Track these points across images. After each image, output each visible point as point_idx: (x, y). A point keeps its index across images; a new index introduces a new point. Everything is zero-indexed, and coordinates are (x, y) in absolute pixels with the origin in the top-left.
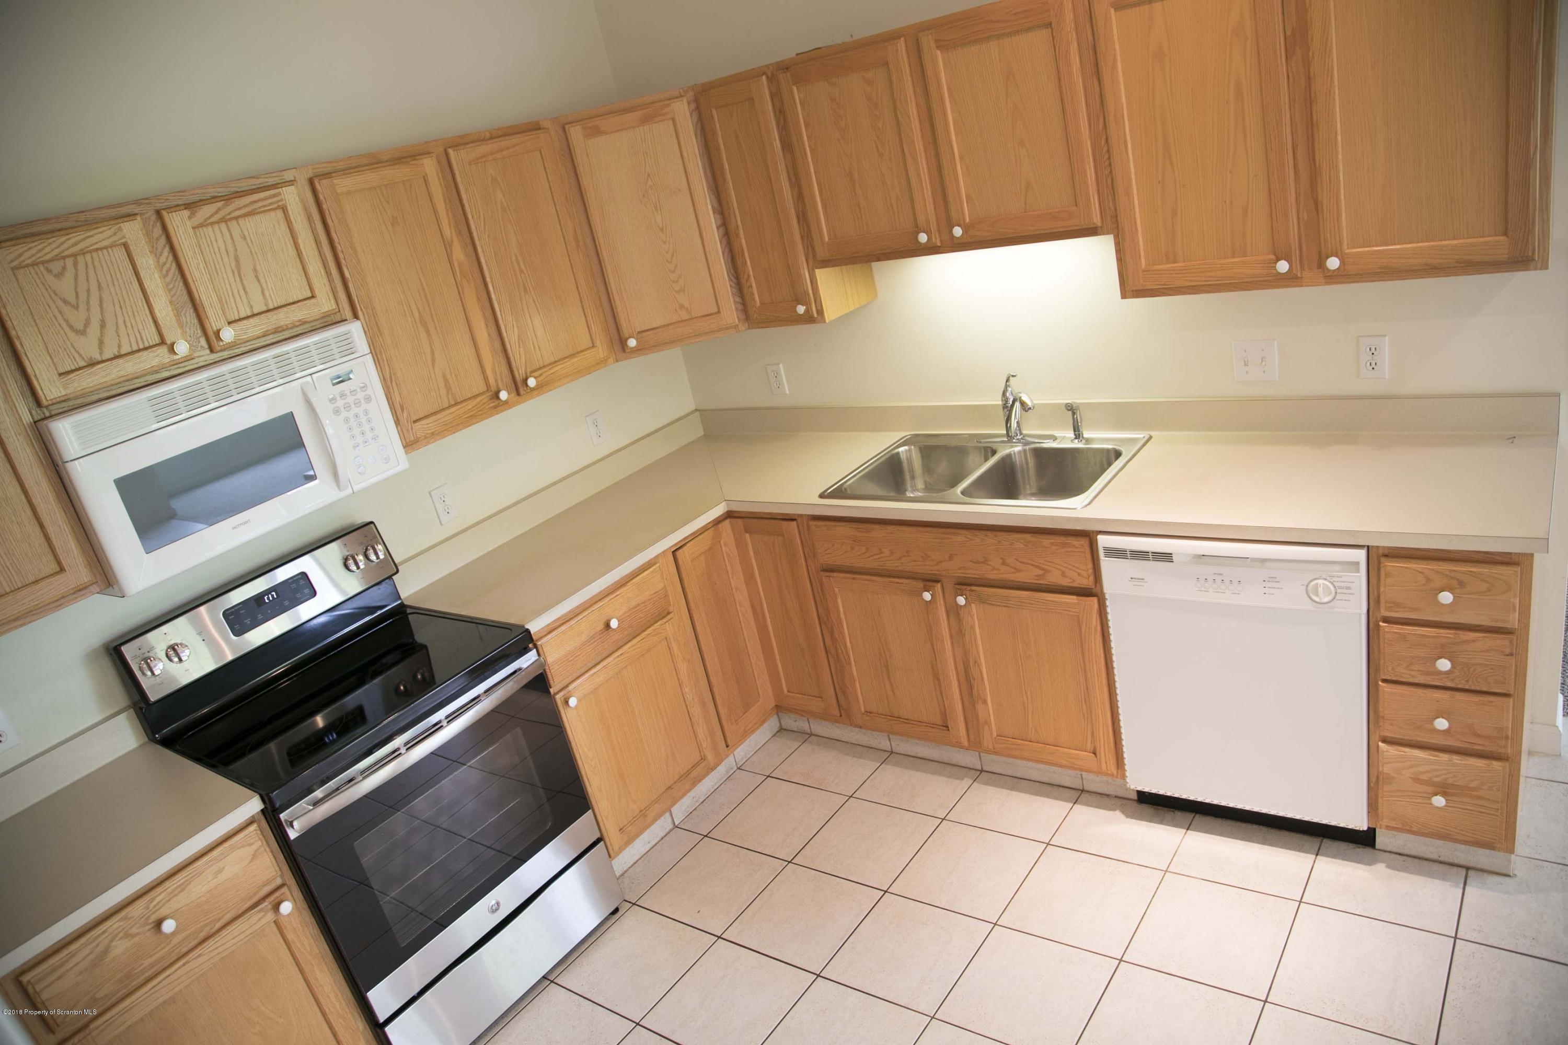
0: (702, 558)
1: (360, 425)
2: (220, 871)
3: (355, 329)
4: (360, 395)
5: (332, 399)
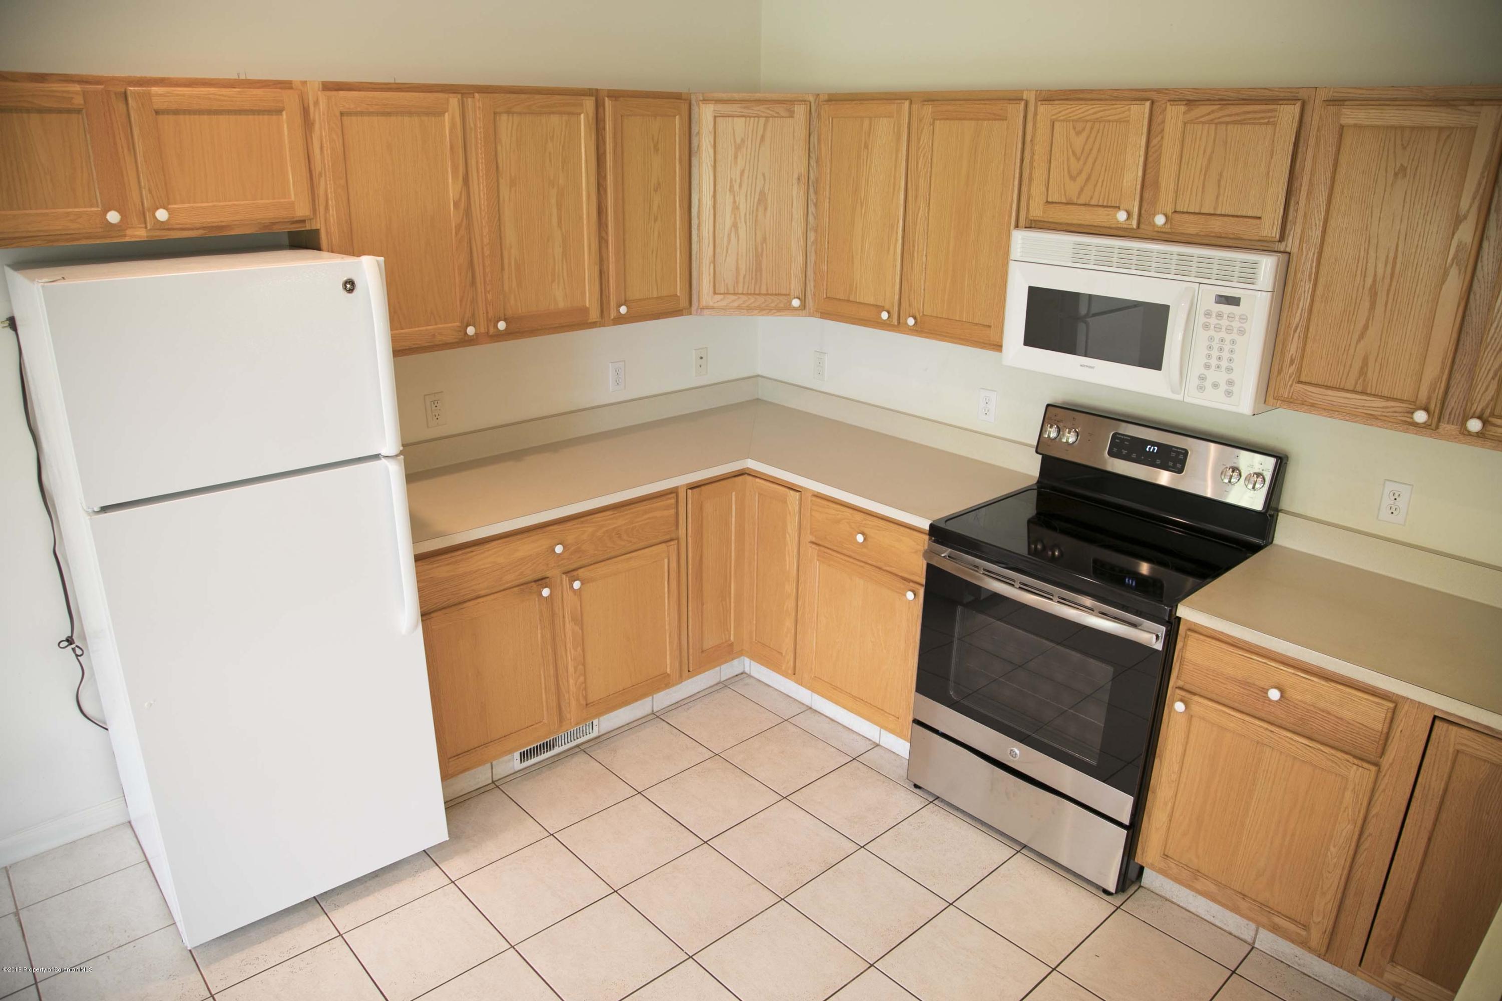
1: (1220, 350)
2: (899, 541)
3: (1267, 265)
4: (1236, 324)
5: (1208, 314)
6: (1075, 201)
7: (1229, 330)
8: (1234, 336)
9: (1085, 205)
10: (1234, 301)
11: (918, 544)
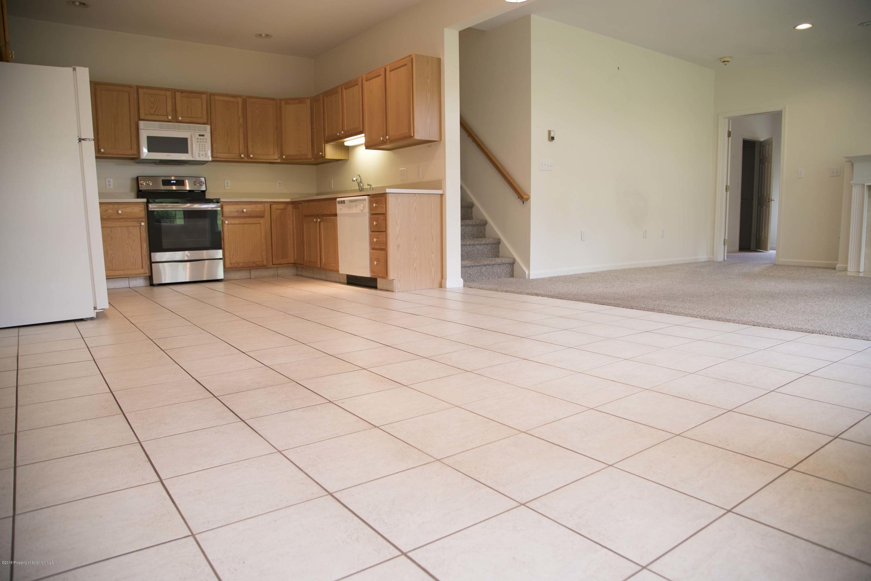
0: (280, 211)
1: (202, 147)
2: (134, 209)
3: (208, 127)
4: (204, 141)
5: (198, 139)
6: (153, 114)
7: (203, 142)
8: (205, 143)
9: (156, 115)
10: (203, 135)
11: (141, 208)
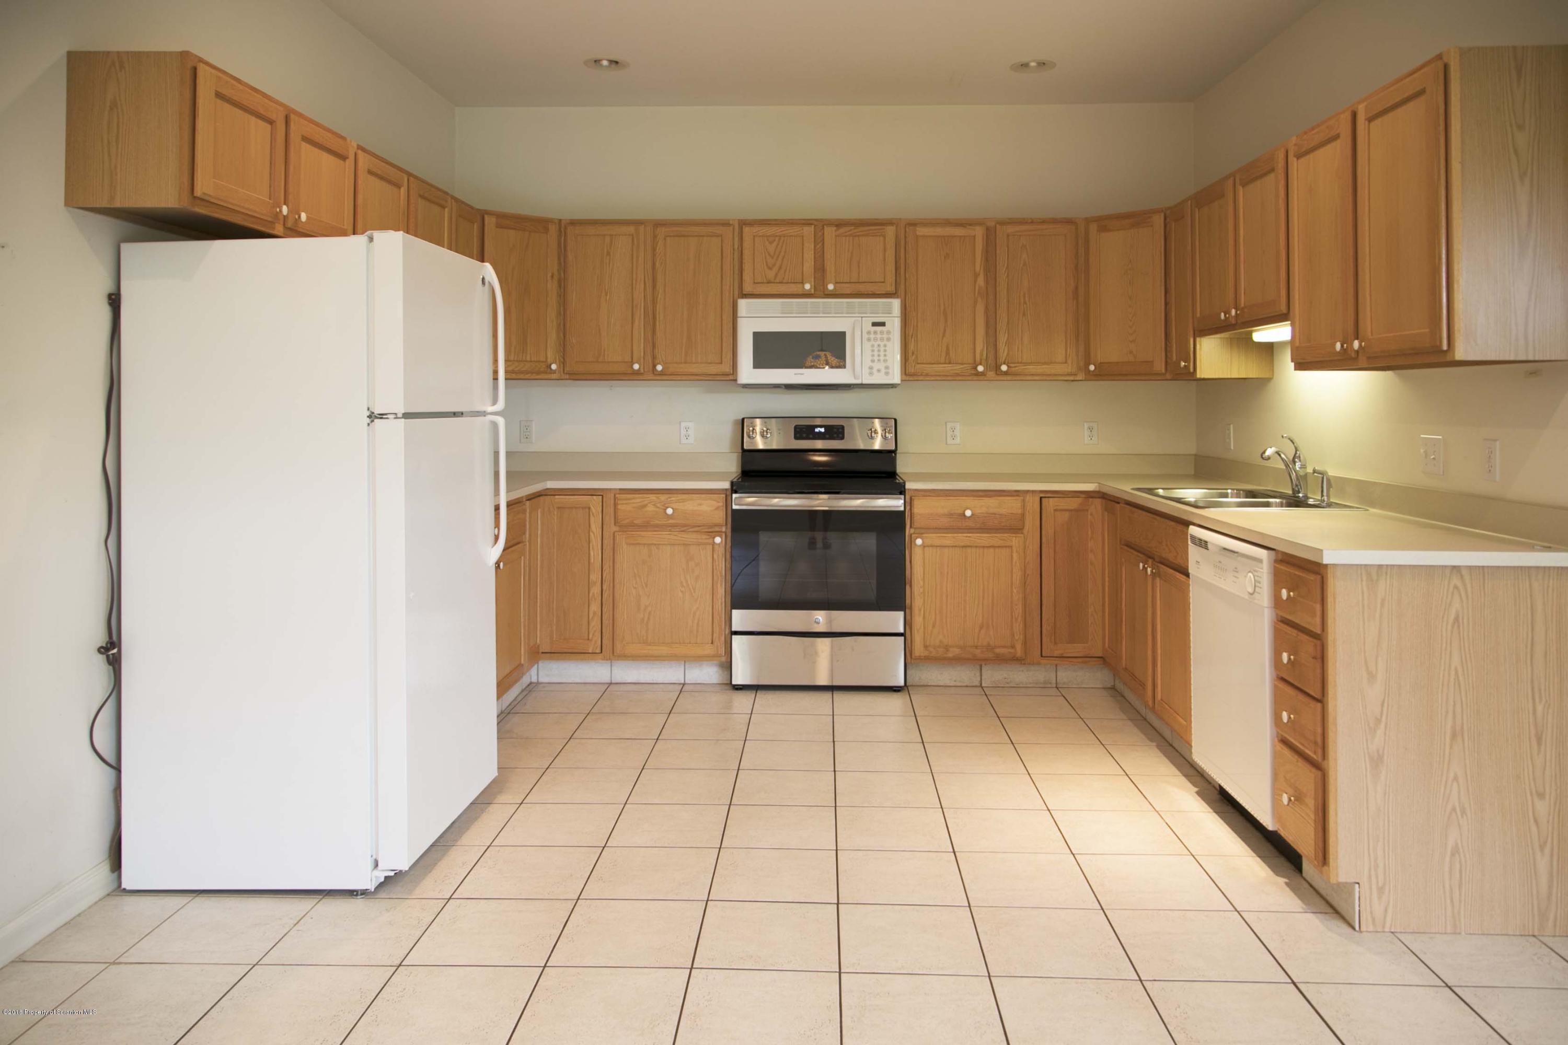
0: (1067, 515)
1: (879, 351)
2: (699, 505)
3: (896, 304)
4: (885, 336)
5: (869, 333)
6: (772, 280)
7: (882, 339)
8: (885, 342)
9: (780, 283)
10: (883, 324)
